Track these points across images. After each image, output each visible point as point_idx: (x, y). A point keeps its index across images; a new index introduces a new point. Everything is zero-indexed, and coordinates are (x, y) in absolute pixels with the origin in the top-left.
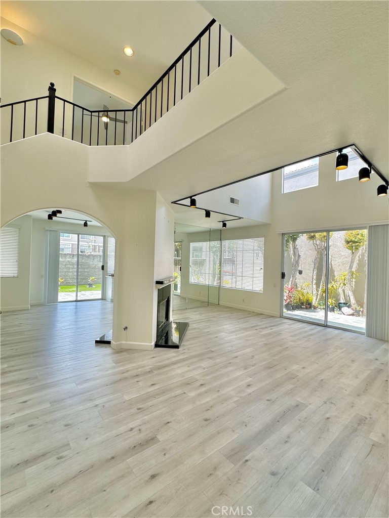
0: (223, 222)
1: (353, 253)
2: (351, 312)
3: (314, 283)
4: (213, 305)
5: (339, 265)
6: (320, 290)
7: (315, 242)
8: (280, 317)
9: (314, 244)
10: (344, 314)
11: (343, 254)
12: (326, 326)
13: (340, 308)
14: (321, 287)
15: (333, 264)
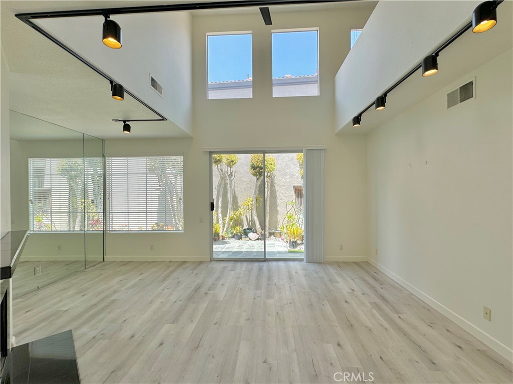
0: (124, 121)
1: (258, 179)
2: (257, 236)
3: (219, 212)
4: (94, 264)
5: (242, 192)
6: (227, 218)
7: (219, 167)
8: (211, 261)
9: (218, 169)
10: (251, 240)
11: (244, 180)
12: (265, 260)
13: (246, 235)
14: (228, 215)
15: (236, 190)
